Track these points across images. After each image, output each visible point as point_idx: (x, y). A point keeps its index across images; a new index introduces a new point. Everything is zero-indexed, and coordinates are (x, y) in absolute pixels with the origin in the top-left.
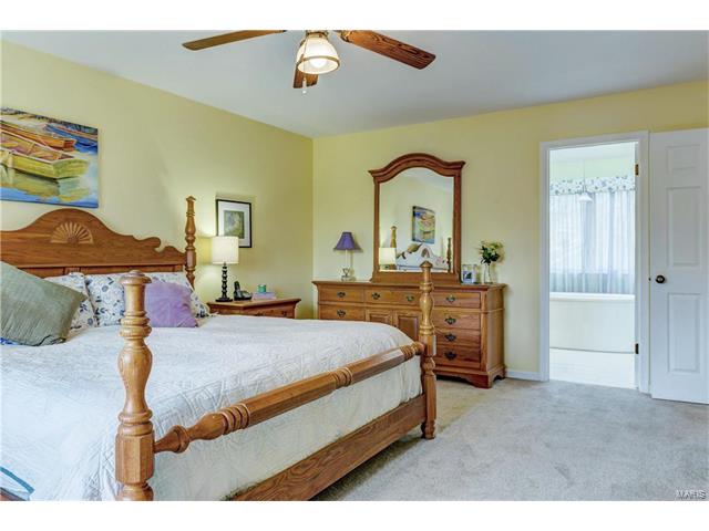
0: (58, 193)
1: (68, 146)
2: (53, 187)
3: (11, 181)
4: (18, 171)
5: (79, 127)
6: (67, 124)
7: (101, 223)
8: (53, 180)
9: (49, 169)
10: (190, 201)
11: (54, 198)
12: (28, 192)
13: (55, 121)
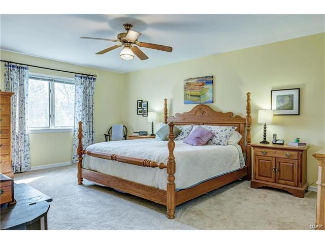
0: (200, 100)
1: (203, 84)
2: (199, 98)
3: (189, 99)
4: (191, 95)
5: (206, 77)
6: (202, 78)
7: (210, 108)
8: (199, 96)
9: (198, 93)
10: (248, 94)
11: (199, 102)
12: (193, 101)
13: (199, 78)
